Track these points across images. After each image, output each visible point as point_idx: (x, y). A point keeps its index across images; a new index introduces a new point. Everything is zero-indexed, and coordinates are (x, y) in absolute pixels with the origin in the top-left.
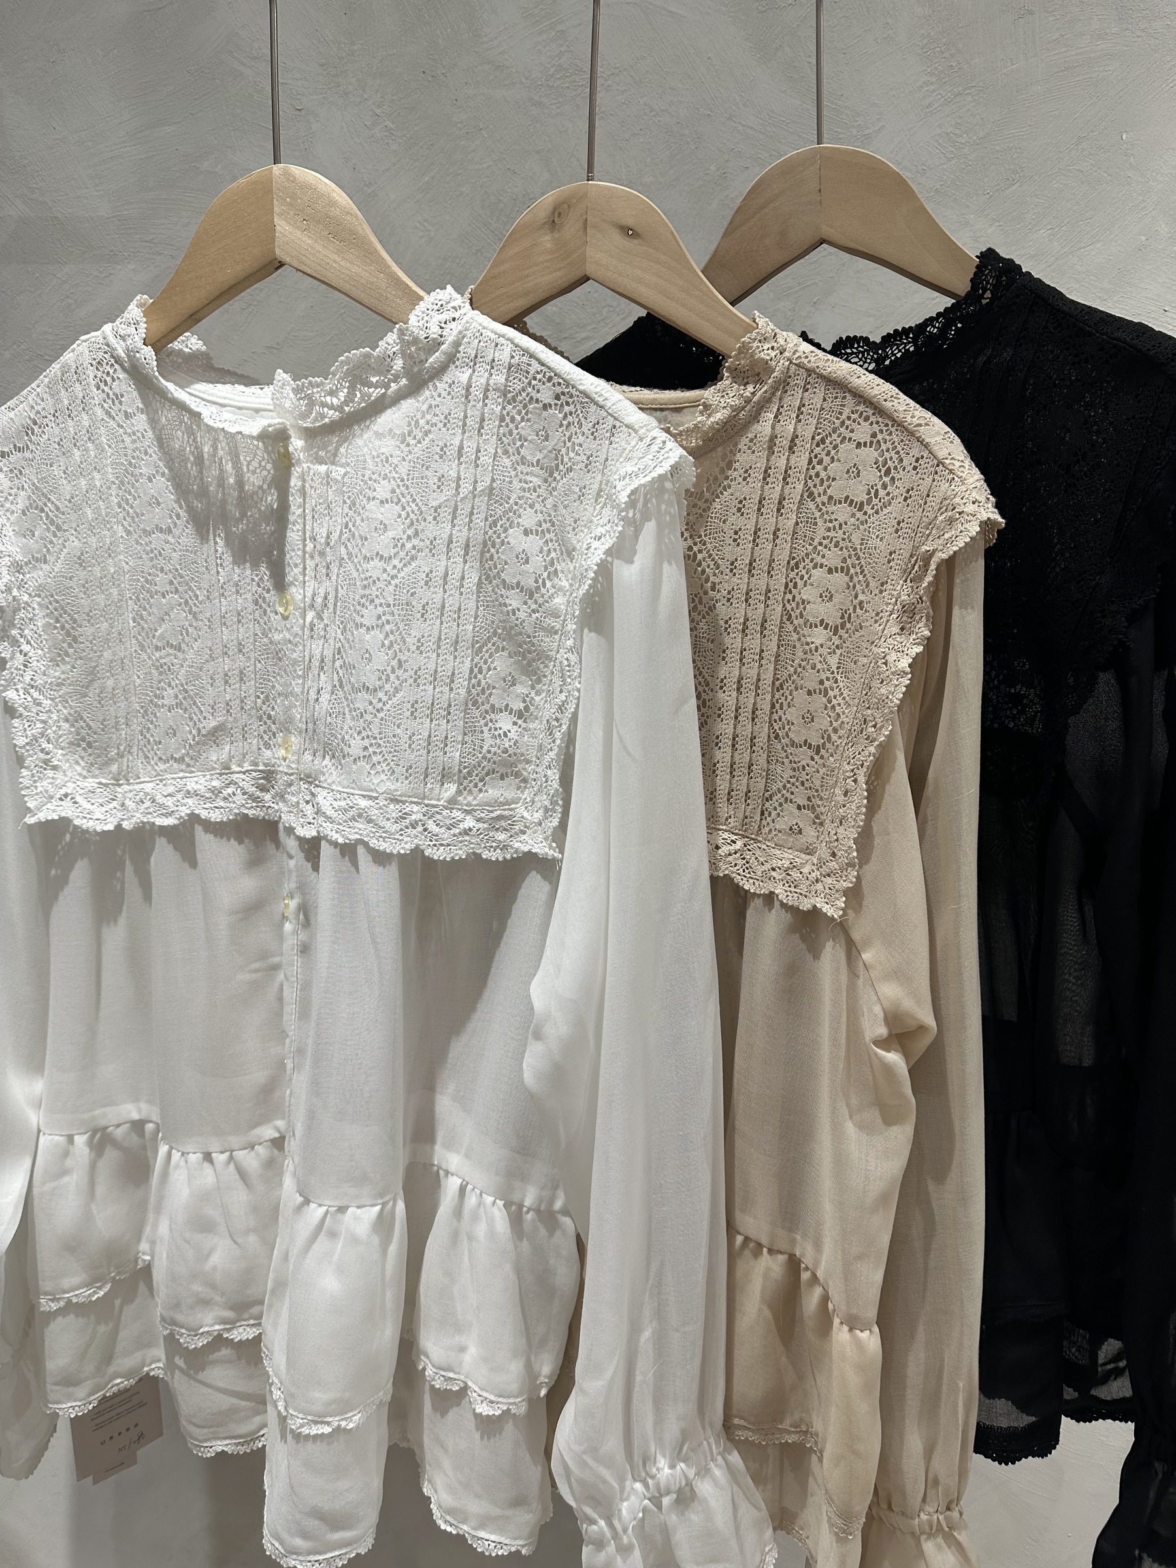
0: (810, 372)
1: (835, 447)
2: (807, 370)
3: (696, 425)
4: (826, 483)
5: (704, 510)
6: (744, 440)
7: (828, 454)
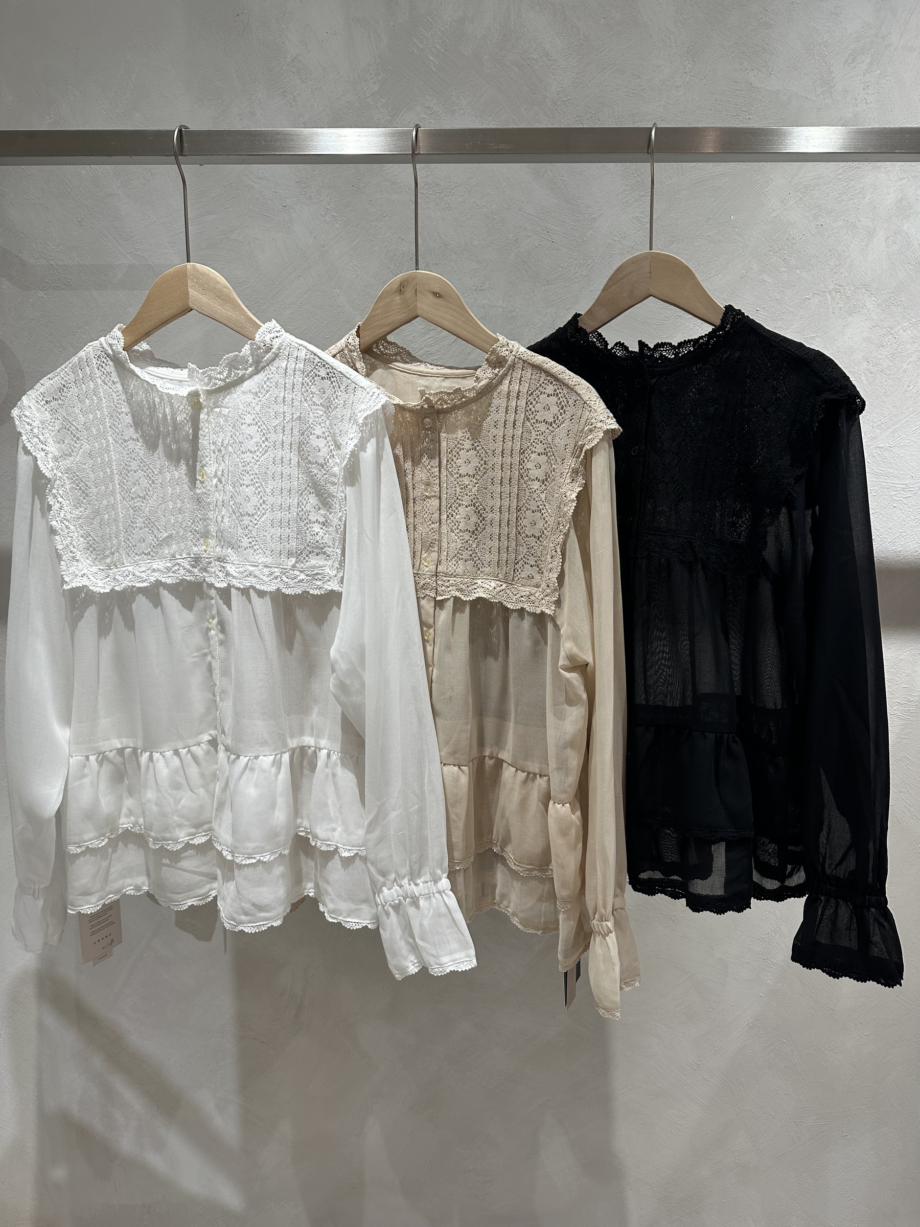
0: (524, 361)
1: (538, 396)
2: (523, 361)
3: (473, 387)
4: (534, 413)
5: (479, 426)
6: (496, 394)
7: (535, 400)
